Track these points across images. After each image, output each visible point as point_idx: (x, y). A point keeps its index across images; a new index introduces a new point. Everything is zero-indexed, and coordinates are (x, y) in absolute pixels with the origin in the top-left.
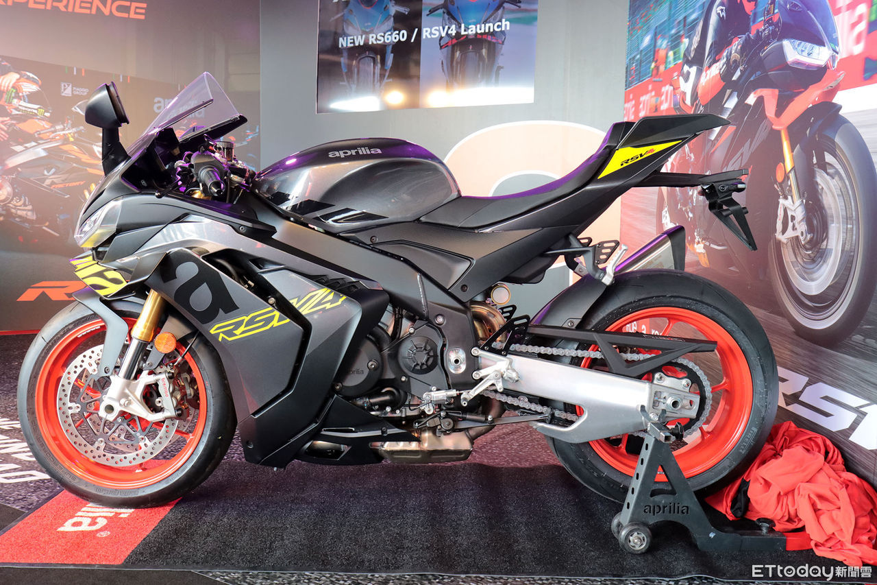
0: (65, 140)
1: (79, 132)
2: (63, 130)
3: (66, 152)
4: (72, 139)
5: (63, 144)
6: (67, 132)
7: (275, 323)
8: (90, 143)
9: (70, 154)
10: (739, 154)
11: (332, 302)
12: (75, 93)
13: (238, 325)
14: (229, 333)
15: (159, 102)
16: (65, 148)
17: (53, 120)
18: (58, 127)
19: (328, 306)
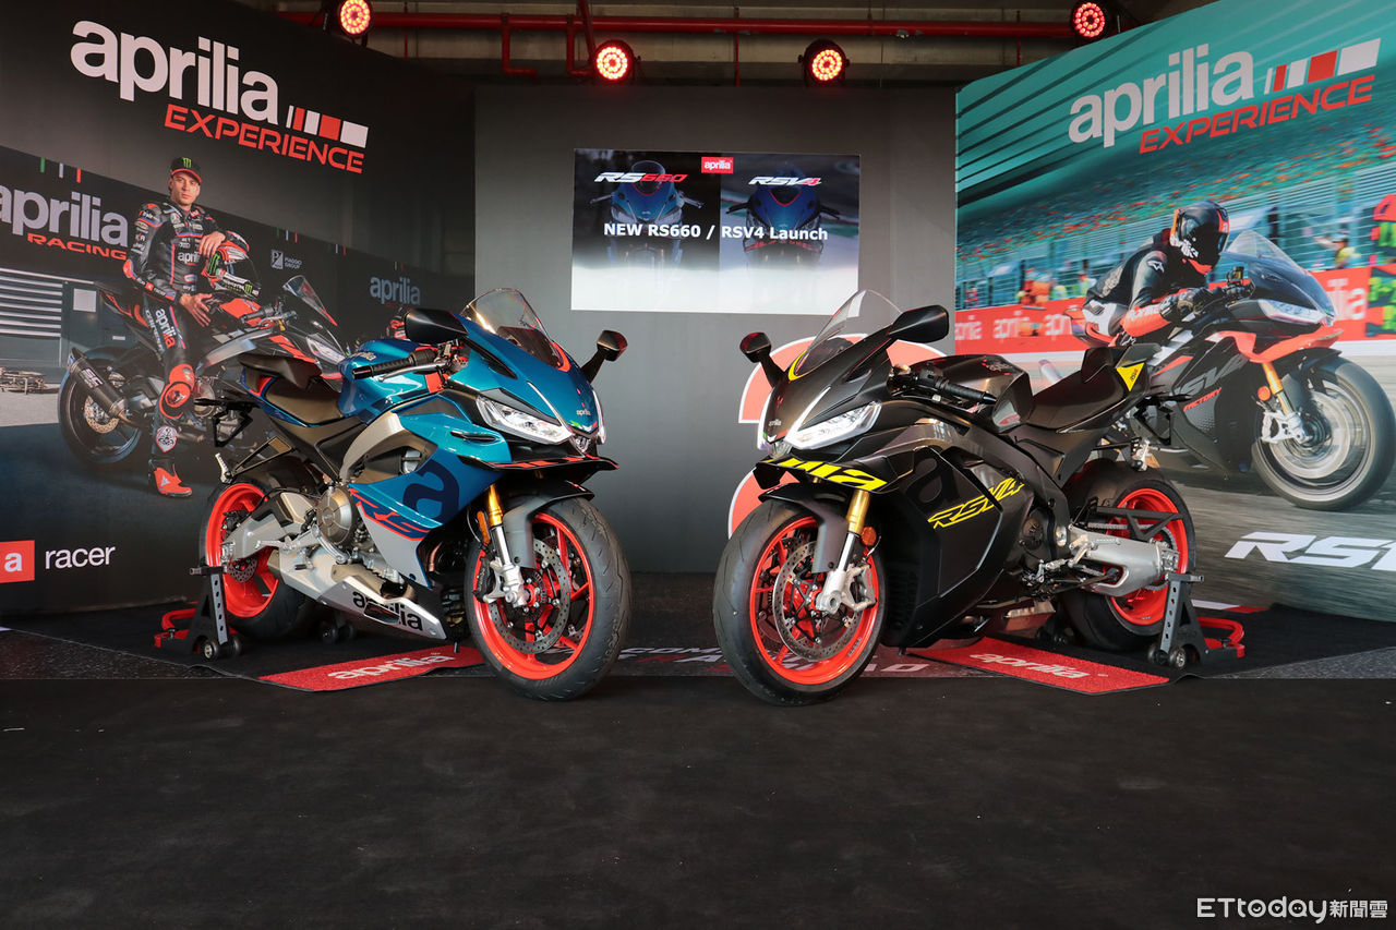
0: (276, 330)
1: (290, 319)
2: (273, 315)
3: (277, 345)
4: (283, 328)
5: (273, 335)
6: (276, 318)
7: (984, 509)
8: (300, 333)
9: (282, 349)
10: (1201, 377)
11: (1014, 489)
12: (286, 265)
13: (955, 512)
14: (946, 521)
15: (375, 283)
16: (275, 339)
17: (262, 301)
18: (269, 311)
19: (1012, 493)
